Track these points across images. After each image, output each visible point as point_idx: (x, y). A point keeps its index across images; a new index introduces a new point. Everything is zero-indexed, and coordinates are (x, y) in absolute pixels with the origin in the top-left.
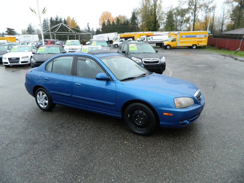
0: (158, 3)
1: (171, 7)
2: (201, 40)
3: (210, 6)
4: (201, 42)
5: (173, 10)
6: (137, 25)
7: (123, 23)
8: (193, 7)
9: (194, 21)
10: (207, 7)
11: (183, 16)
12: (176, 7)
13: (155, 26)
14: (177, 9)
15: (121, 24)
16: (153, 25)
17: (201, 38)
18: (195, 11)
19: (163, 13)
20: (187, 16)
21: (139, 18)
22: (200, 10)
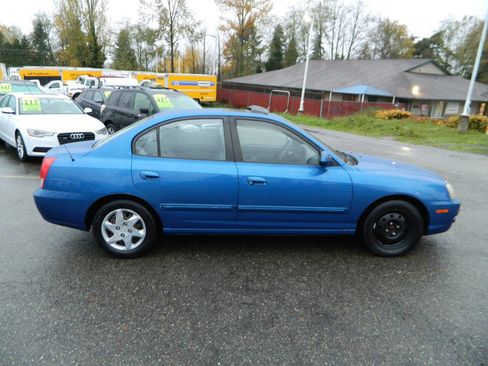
0: (98, 9)
1: (128, 23)
2: (204, 90)
3: (197, 30)
4: (206, 94)
5: (132, 29)
6: (50, 50)
7: (11, 42)
8: (168, 29)
9: (172, 55)
10: (192, 32)
11: (151, 42)
12: (137, 23)
13: (95, 58)
14: (139, 28)
15: (8, 43)
16: (91, 55)
17: (205, 88)
18: (172, 37)
19: (111, 32)
20: (158, 43)
21: (54, 37)
22: (181, 37)
